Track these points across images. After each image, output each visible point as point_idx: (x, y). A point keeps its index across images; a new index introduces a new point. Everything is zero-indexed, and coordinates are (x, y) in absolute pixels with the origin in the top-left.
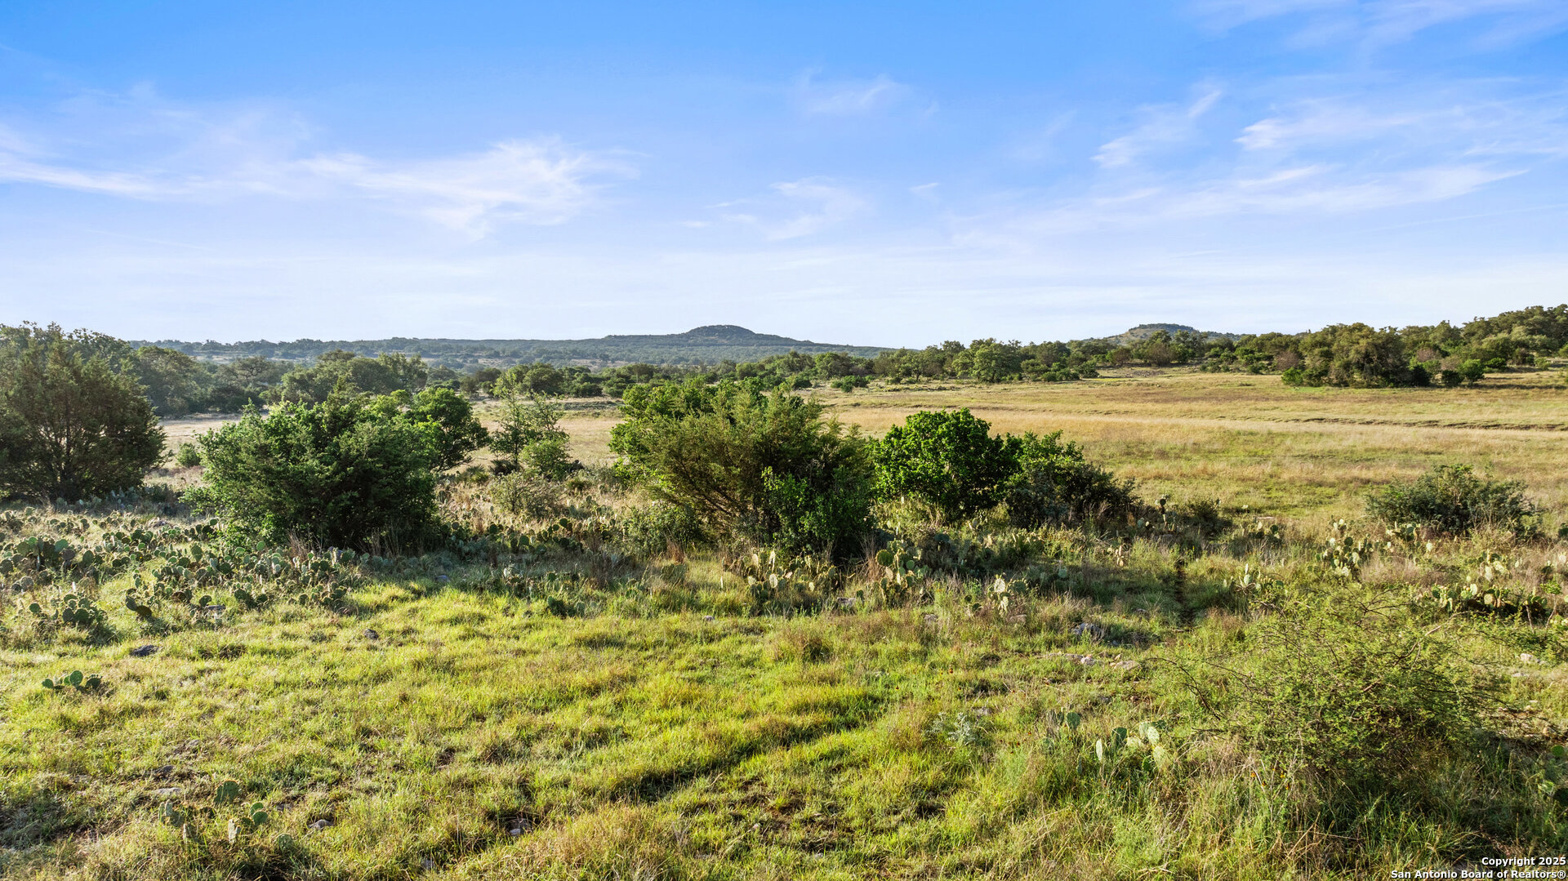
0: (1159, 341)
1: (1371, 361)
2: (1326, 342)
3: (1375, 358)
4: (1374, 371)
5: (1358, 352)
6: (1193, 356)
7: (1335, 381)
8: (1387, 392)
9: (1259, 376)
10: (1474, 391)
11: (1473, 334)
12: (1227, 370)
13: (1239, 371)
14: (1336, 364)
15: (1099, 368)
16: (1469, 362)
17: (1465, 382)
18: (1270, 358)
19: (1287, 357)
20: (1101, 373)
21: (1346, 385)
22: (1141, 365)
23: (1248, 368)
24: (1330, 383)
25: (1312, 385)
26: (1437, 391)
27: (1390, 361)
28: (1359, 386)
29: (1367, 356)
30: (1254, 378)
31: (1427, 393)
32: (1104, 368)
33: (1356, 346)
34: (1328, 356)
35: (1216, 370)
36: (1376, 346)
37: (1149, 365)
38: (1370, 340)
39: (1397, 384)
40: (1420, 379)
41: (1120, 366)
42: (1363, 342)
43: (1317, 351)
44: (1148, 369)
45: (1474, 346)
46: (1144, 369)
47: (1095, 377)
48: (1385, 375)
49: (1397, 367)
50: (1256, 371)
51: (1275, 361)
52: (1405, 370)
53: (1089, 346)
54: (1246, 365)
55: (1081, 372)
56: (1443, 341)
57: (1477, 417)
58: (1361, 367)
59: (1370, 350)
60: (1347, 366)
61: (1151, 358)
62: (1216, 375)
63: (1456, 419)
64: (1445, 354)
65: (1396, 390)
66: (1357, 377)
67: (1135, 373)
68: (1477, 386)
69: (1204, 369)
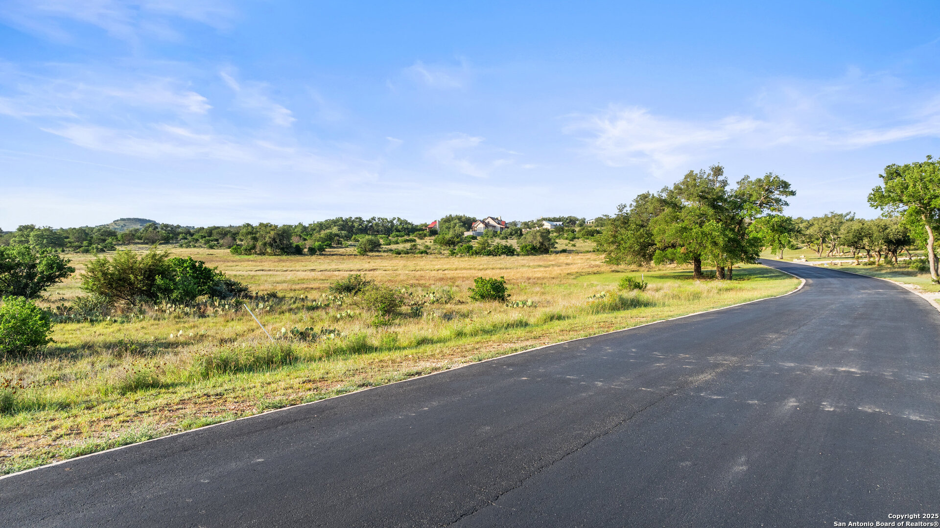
0: (150, 229)
1: (276, 242)
2: (252, 232)
3: (278, 241)
4: (277, 247)
5: (270, 238)
6: (172, 238)
7: (258, 252)
8: (284, 257)
9: (213, 250)
10: (323, 257)
11: (315, 230)
12: (195, 247)
13: (202, 247)
14: (259, 244)
15: (115, 245)
16: (317, 244)
17: (318, 253)
18: (217, 240)
19: (228, 239)
20: (117, 247)
21: (264, 254)
22: (142, 243)
23: (207, 245)
24: (256, 253)
25: (246, 254)
26: (307, 257)
27: (285, 242)
28: (270, 255)
29: (274, 239)
30: (211, 251)
31: (303, 258)
32: (119, 245)
33: (269, 235)
34: (255, 239)
35: (188, 246)
36: (278, 235)
37: (147, 243)
38: (275, 232)
39: (288, 254)
40: (298, 251)
41: (128, 244)
42: (272, 233)
43: (249, 237)
44: (147, 246)
45: (316, 235)
46: (144, 246)
47: (114, 250)
48: (282, 249)
49: (288, 245)
50: (211, 247)
51: (221, 241)
52: (291, 247)
53: (105, 232)
54: (205, 244)
55: (105, 247)
56: (302, 233)
57: (330, 267)
58: (271, 245)
59: (275, 236)
60: (265, 244)
61: (148, 239)
62: (189, 250)
63: (323, 268)
64: (305, 240)
65: (289, 257)
66: (269, 250)
67: (139, 248)
68: (323, 255)
69: (181, 246)
